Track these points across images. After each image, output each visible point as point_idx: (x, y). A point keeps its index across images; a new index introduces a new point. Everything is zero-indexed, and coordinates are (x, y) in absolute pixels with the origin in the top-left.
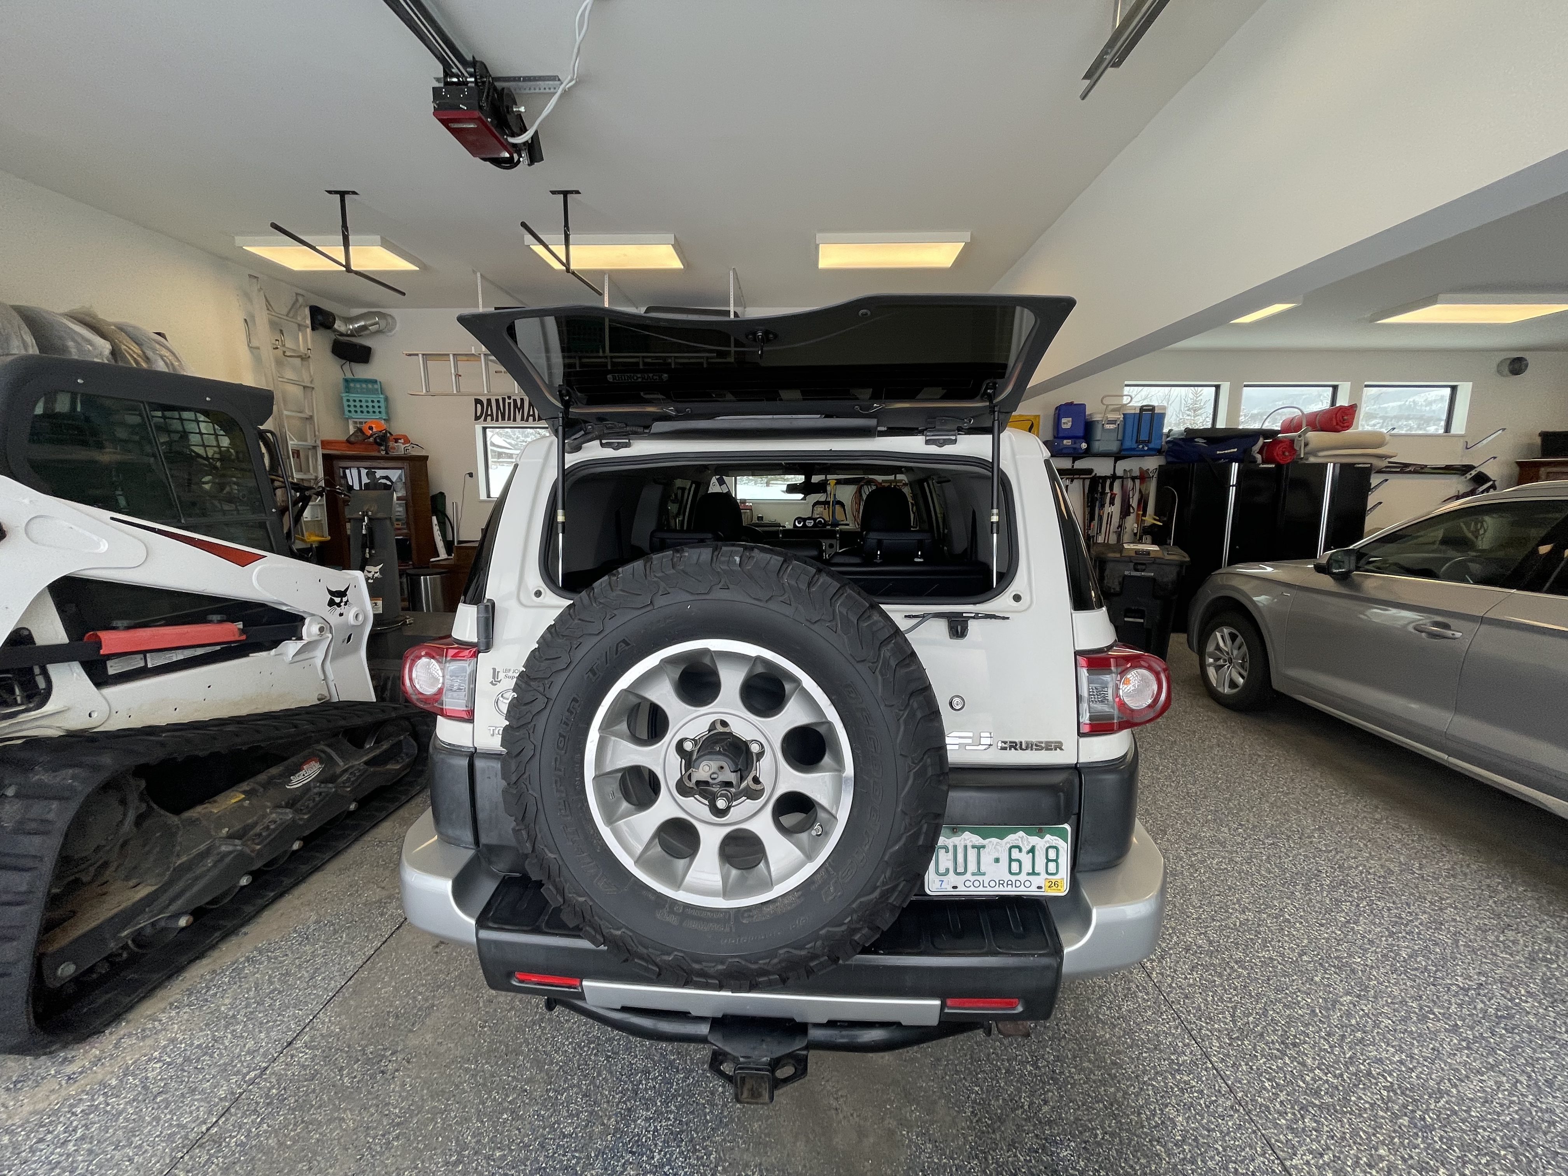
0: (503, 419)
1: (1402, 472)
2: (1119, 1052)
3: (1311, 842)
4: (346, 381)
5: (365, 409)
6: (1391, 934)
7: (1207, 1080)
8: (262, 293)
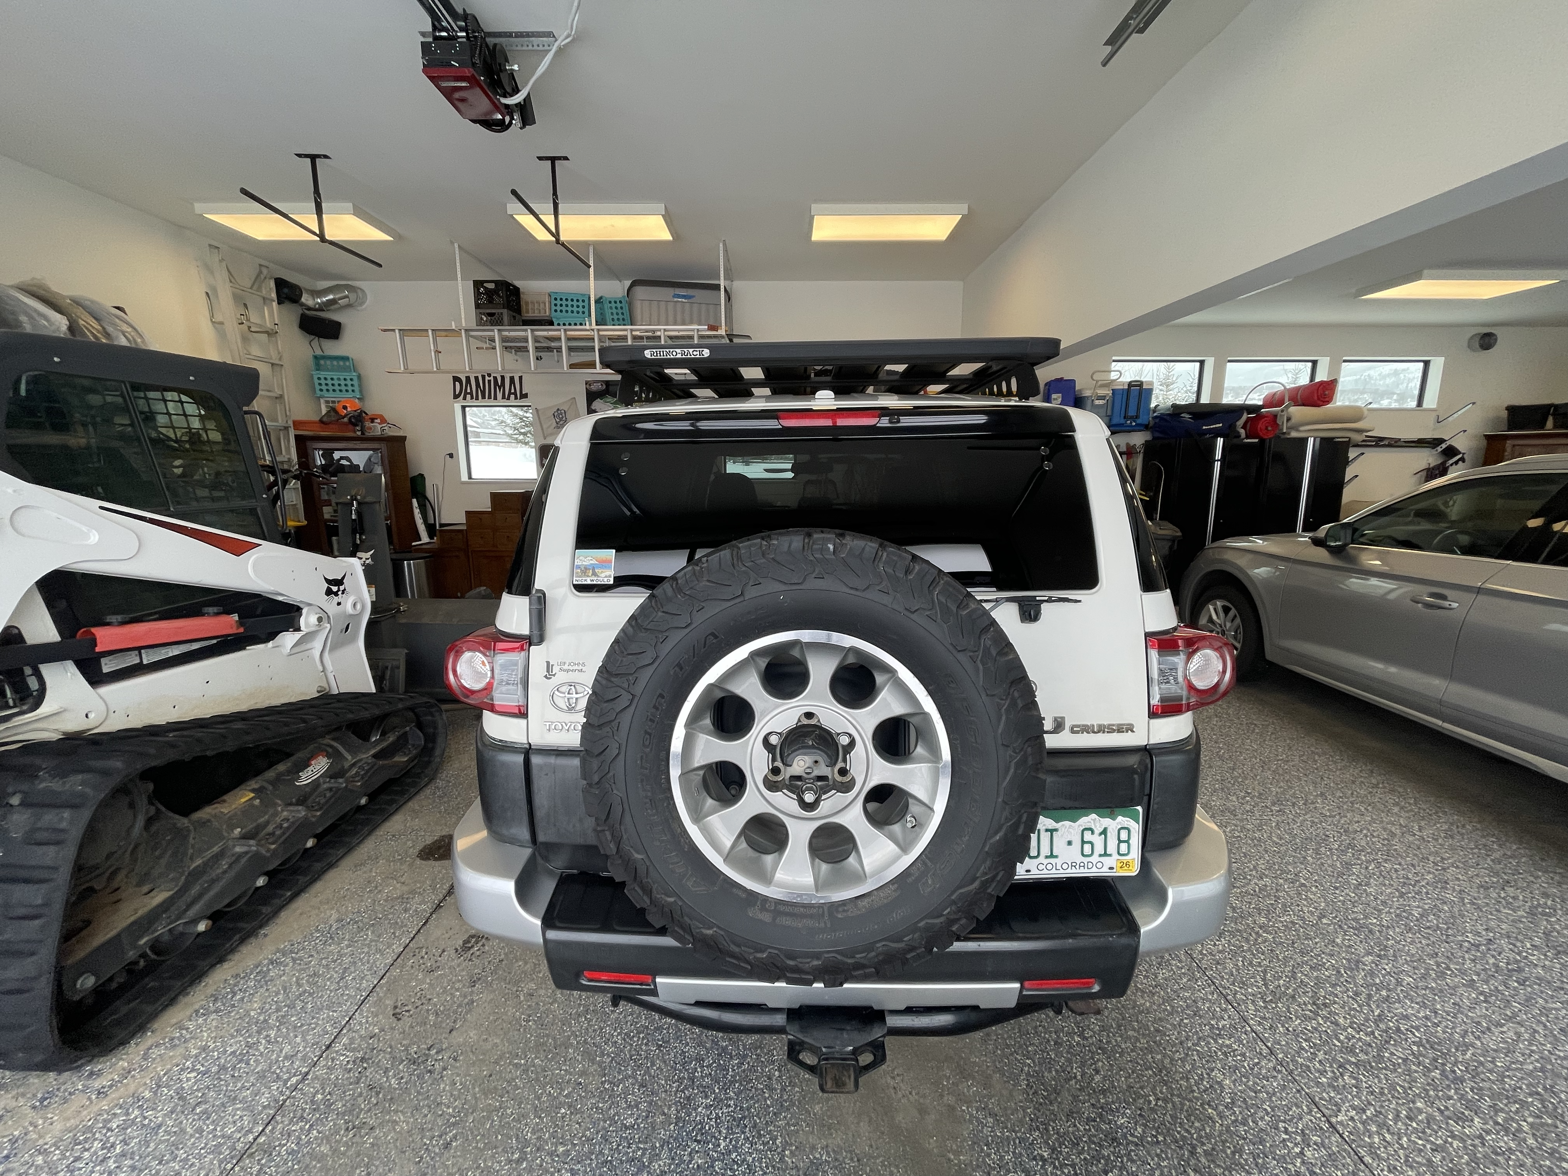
0: (484, 397)
1: (1377, 446)
2: (1160, 1019)
3: (1315, 808)
4: (316, 357)
5: (337, 388)
6: (1402, 895)
7: (1248, 1042)
8: (224, 264)
